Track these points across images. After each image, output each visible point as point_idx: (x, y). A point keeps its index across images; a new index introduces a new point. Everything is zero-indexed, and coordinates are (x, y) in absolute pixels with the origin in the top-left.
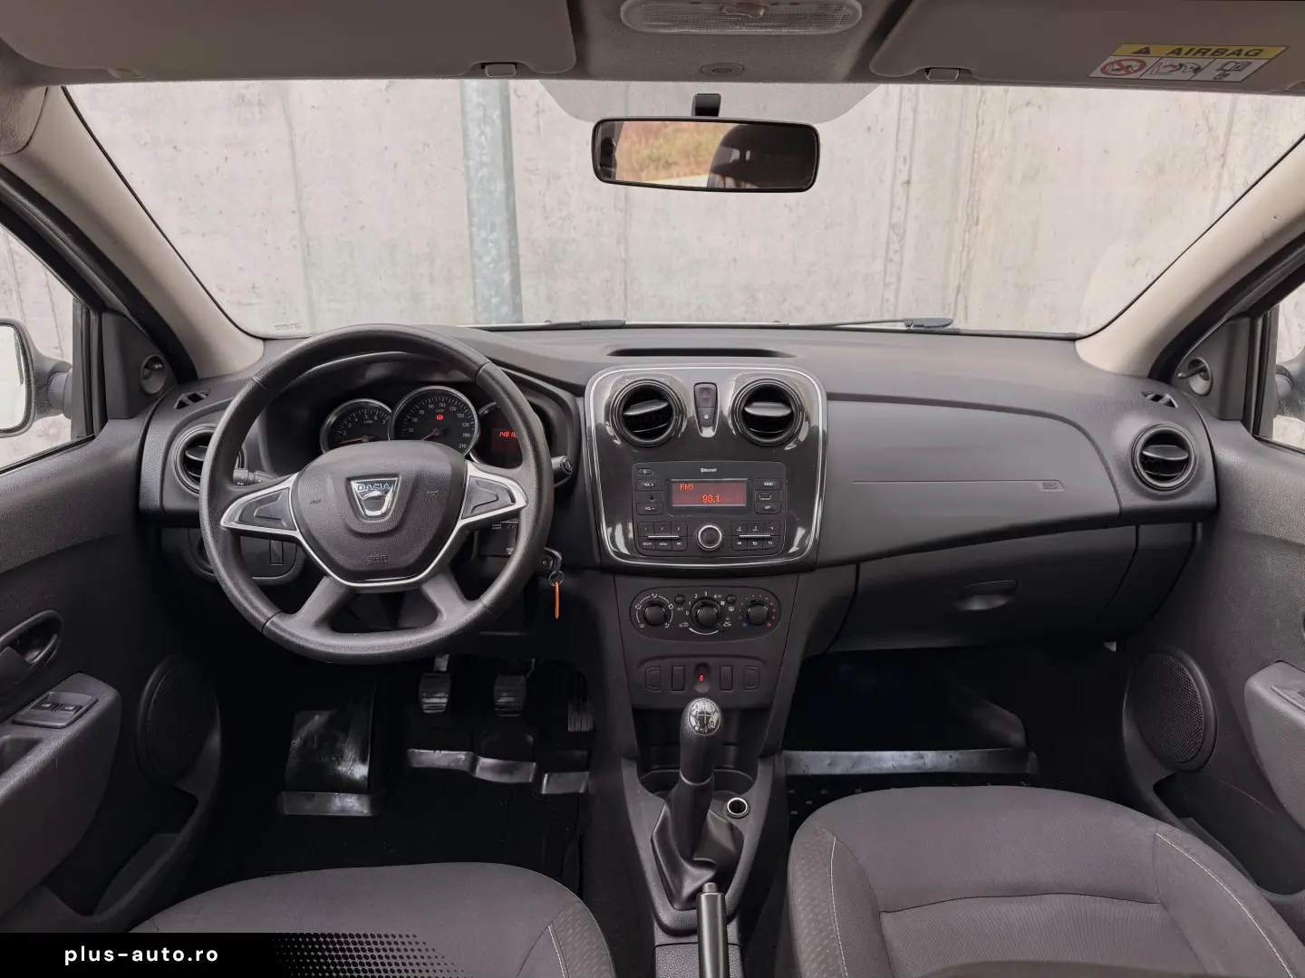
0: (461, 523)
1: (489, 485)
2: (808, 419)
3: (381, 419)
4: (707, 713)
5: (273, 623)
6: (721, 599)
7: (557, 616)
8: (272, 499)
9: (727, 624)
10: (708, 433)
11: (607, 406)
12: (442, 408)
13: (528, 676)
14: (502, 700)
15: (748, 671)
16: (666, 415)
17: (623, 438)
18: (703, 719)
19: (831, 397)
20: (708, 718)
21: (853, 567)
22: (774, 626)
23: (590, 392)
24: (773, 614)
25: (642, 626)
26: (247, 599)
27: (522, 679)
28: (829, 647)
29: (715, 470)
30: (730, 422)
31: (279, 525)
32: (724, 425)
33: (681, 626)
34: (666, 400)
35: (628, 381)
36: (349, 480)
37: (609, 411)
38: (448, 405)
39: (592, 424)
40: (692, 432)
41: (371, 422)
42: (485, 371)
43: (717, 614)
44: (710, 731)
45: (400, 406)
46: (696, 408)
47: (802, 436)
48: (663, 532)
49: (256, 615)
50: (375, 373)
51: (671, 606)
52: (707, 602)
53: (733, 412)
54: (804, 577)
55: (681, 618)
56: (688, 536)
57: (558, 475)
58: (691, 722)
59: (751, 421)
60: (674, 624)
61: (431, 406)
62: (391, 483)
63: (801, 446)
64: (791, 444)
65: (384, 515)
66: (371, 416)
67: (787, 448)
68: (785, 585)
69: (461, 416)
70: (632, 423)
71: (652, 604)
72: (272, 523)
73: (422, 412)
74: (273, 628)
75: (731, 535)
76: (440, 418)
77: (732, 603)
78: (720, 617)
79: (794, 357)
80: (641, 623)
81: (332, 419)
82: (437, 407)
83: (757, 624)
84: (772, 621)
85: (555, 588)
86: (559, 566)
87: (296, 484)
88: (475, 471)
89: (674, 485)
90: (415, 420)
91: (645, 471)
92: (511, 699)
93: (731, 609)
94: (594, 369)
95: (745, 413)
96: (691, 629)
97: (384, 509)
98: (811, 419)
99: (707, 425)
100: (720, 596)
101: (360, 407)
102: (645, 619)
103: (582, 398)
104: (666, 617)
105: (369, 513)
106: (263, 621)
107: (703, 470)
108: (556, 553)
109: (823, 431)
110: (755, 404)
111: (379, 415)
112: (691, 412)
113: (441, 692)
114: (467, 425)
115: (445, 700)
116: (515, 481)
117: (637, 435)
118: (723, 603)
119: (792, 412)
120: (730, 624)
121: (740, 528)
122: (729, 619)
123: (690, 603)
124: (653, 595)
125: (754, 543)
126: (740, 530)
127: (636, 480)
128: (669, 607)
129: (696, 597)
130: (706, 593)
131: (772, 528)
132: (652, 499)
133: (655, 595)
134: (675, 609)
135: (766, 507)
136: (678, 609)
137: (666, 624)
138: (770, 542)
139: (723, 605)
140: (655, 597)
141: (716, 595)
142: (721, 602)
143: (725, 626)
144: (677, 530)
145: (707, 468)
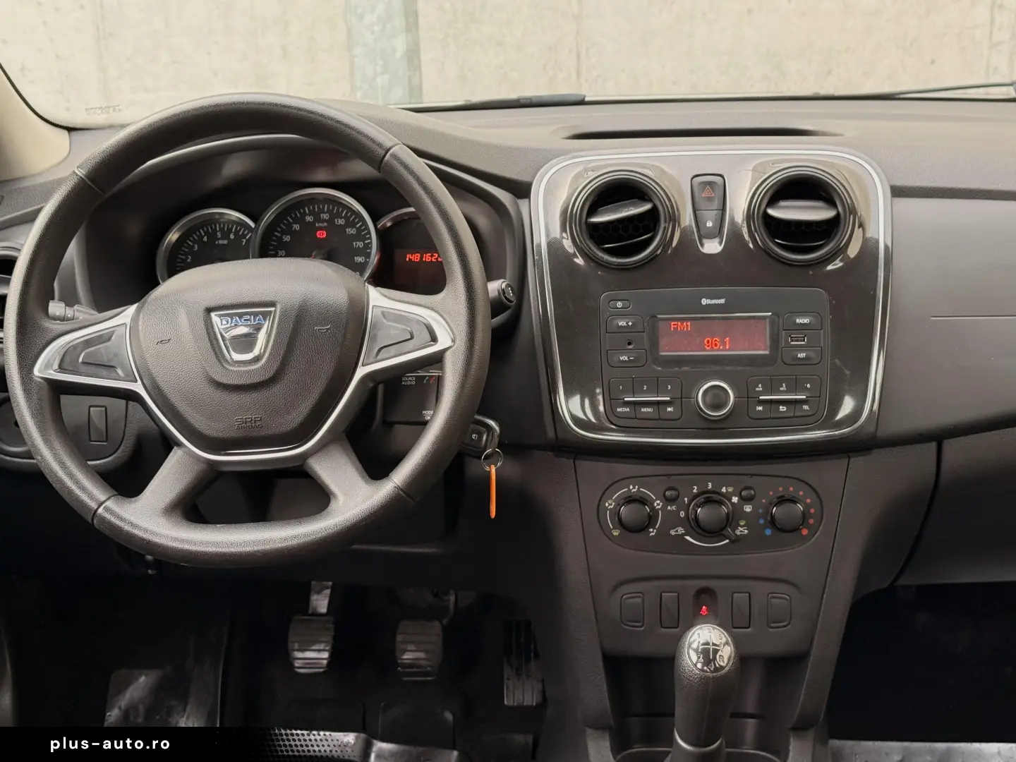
0: (361, 372)
1: (400, 318)
2: (861, 225)
3: (239, 237)
4: (714, 644)
5: (107, 509)
6: (733, 494)
7: (493, 514)
8: (103, 338)
9: (742, 531)
10: (712, 247)
11: (564, 212)
12: (324, 221)
13: (445, 622)
14: (407, 656)
15: (773, 600)
16: (649, 222)
17: (586, 256)
18: (708, 654)
19: (898, 192)
20: (716, 651)
21: (934, 445)
22: (812, 533)
23: (538, 192)
24: (811, 516)
25: (616, 533)
26: (71, 476)
27: (436, 628)
28: (897, 578)
29: (722, 301)
30: (745, 230)
31: (114, 375)
32: (735, 235)
33: (673, 533)
34: (650, 200)
35: (592, 175)
36: (209, 310)
37: (567, 219)
38: (333, 216)
39: (541, 239)
40: (688, 247)
41: (225, 242)
42: (395, 156)
43: (728, 514)
44: (716, 670)
45: (268, 217)
46: (695, 211)
47: (853, 251)
48: (649, 392)
49: (84, 497)
50: (233, 168)
51: (658, 504)
52: (711, 499)
53: (749, 217)
54: (858, 462)
55: (673, 521)
56: (683, 397)
57: (497, 307)
58: (691, 659)
59: (776, 228)
60: (663, 532)
61: (309, 219)
62: (265, 315)
63: (852, 265)
64: (837, 261)
65: (257, 359)
66: (226, 236)
67: (830, 267)
68: (828, 473)
69: (351, 231)
70: (599, 234)
71: (630, 500)
72: (104, 372)
73: (296, 227)
74: (108, 516)
75: (748, 397)
76: (322, 235)
77: (748, 500)
78: (731, 520)
79: (841, 135)
80: (614, 528)
81: (173, 236)
82: (318, 219)
83: (786, 531)
84: (808, 527)
85: (489, 472)
86: (496, 440)
87: (135, 319)
88: (379, 299)
89: (661, 325)
90: (287, 238)
91: (619, 304)
92: (421, 655)
93: (748, 509)
94: (543, 158)
95: (766, 216)
96: (688, 538)
97: (256, 351)
98: (867, 227)
99: (711, 236)
100: (730, 490)
101: (210, 221)
102: (621, 523)
103: (527, 200)
104: (651, 519)
105: (237, 357)
106: (93, 505)
107: (704, 302)
108: (492, 423)
109: (886, 247)
110: (782, 203)
111: (237, 233)
112: (687, 219)
113: (321, 642)
114: (360, 244)
115: (326, 655)
116: (436, 312)
117: (608, 251)
118: (735, 499)
119: (838, 216)
120: (746, 531)
121: (760, 386)
122: (745, 524)
123: (686, 499)
124: (631, 487)
125: (781, 407)
126: (761, 389)
127: (606, 317)
128: (655, 505)
129: (695, 491)
130: (710, 484)
131: (808, 386)
132: (630, 344)
133: (634, 488)
134: (664, 508)
135: (799, 355)
136: (669, 508)
137: (651, 530)
138: (806, 407)
139: (736, 502)
140: (634, 490)
141: (724, 488)
142: (733, 498)
143: (738, 533)
144: (666, 390)
145: (712, 299)
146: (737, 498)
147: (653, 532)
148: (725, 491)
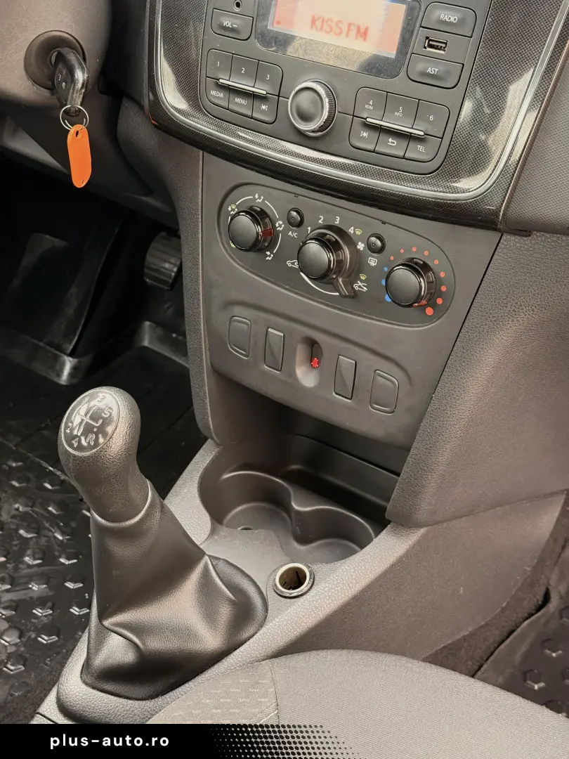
6: (360, 239)
9: (360, 286)
15: (381, 381)
22: (437, 316)
24: (441, 294)
25: (233, 245)
33: (289, 263)
51: (280, 225)
54: (511, 242)
60: (280, 260)
75: (354, 114)
77: (375, 251)
83: (408, 304)
84: (434, 306)
93: (373, 262)
96: (303, 276)
100: (359, 232)
118: (361, 246)
120: (365, 288)
121: (371, 102)
122: (366, 279)
123: (309, 228)
124: (257, 196)
125: (390, 140)
126: (371, 108)
128: (277, 225)
129: (320, 221)
130: (338, 218)
132: (238, 5)
133: (259, 198)
134: (285, 232)
135: (429, 70)
136: (290, 233)
137: (268, 253)
138: (420, 147)
139: (362, 249)
140: (258, 200)
141: (353, 228)
142: (360, 243)
143: (356, 288)
144: (264, 80)
146: (363, 245)
147: (270, 256)
148: (352, 232)
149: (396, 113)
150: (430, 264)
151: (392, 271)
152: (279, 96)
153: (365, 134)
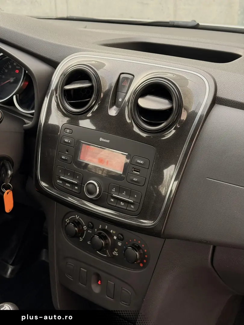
6: (115, 235)
10: (112, 112)
15: (124, 291)
22: (144, 267)
24: (145, 258)
29: (108, 141)
33: (88, 243)
48: (70, 176)
51: (85, 228)
53: (130, 101)
60: (84, 241)
75: (108, 192)
77: (121, 240)
84: (143, 263)
89: (82, 146)
91: (68, 131)
93: (119, 244)
99: (116, 105)
100: (114, 232)
107: (101, 139)
110: (148, 97)
118: (115, 238)
120: (117, 254)
121: (114, 189)
122: (117, 251)
123: (96, 229)
124: (76, 216)
125: (121, 203)
126: (114, 191)
127: (62, 136)
128: (84, 227)
129: (100, 227)
130: (107, 227)
131: (136, 196)
132: (67, 151)
133: (77, 217)
134: (87, 230)
135: (134, 179)
136: (89, 231)
138: (132, 206)
139: (115, 239)
140: (77, 218)
141: (112, 230)
143: (114, 254)
144: (76, 178)
145: (104, 139)
147: (81, 239)
148: (112, 232)
149: (123, 193)
150: (140, 246)
151: (127, 248)
152: (81, 184)
153: (112, 200)
